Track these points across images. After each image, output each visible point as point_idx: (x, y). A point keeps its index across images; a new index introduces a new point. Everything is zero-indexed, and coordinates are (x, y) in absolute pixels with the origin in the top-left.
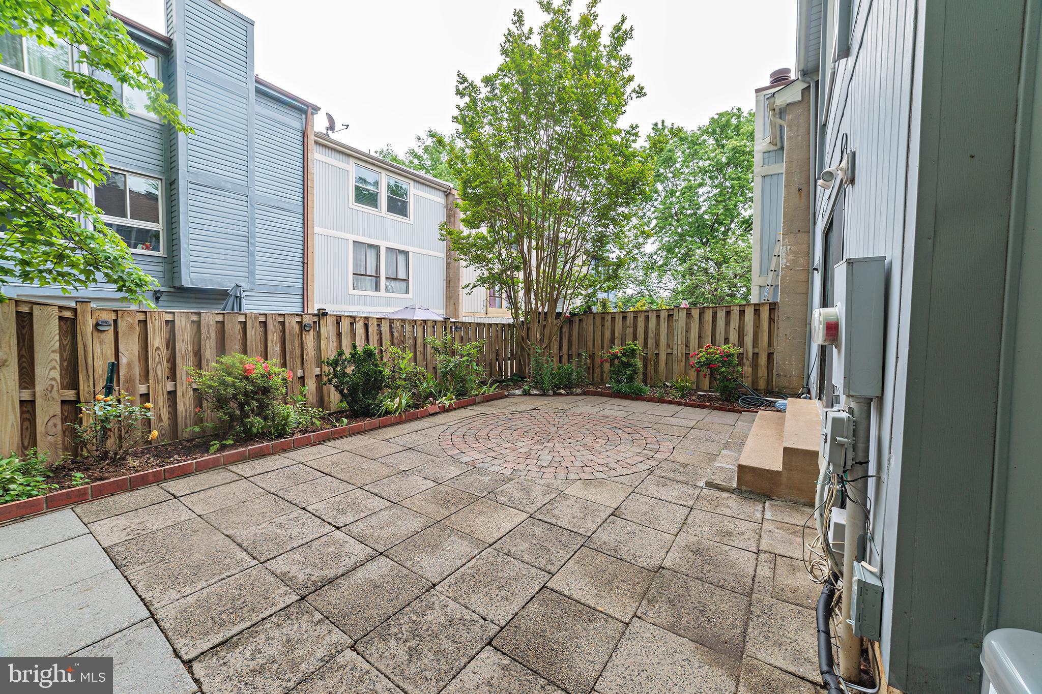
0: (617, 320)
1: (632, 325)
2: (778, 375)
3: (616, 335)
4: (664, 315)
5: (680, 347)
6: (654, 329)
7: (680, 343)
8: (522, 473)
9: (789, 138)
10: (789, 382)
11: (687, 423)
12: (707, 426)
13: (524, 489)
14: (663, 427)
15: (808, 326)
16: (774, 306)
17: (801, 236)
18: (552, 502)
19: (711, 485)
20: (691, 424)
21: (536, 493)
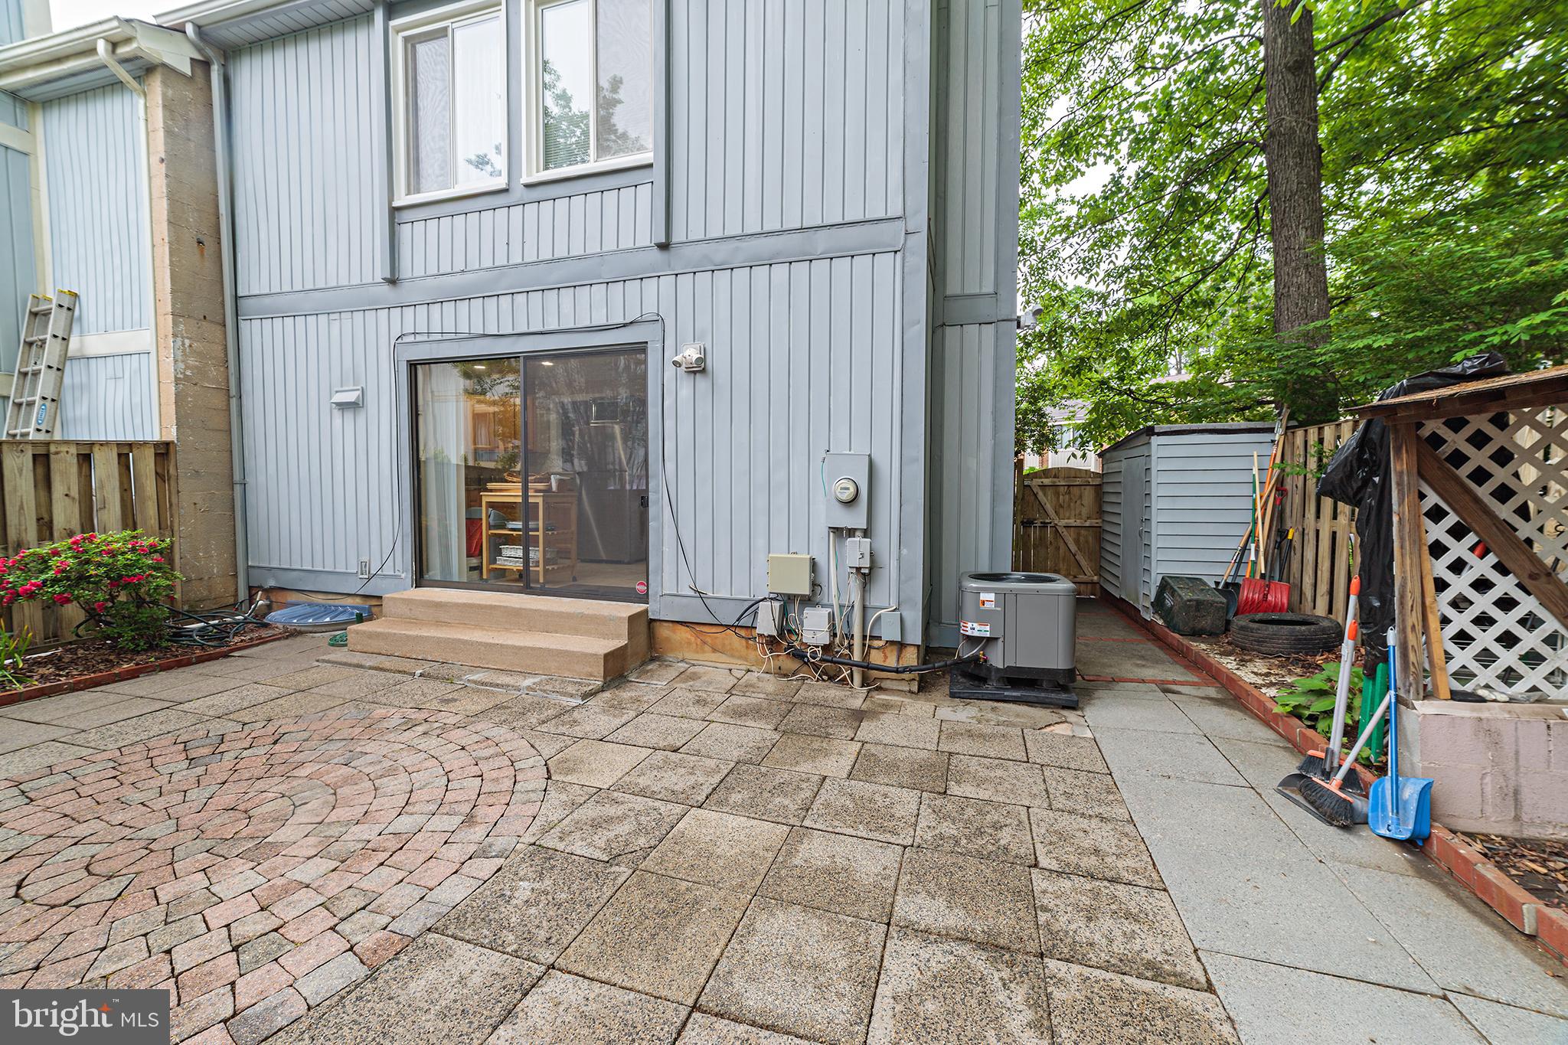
2: (186, 581)
8: (500, 843)
9: (168, 132)
10: (210, 589)
11: (259, 693)
12: (303, 680)
13: (596, 825)
14: (262, 712)
15: (238, 489)
16: (163, 451)
17: (212, 331)
18: (643, 793)
19: (586, 696)
20: (274, 692)
21: (612, 811)
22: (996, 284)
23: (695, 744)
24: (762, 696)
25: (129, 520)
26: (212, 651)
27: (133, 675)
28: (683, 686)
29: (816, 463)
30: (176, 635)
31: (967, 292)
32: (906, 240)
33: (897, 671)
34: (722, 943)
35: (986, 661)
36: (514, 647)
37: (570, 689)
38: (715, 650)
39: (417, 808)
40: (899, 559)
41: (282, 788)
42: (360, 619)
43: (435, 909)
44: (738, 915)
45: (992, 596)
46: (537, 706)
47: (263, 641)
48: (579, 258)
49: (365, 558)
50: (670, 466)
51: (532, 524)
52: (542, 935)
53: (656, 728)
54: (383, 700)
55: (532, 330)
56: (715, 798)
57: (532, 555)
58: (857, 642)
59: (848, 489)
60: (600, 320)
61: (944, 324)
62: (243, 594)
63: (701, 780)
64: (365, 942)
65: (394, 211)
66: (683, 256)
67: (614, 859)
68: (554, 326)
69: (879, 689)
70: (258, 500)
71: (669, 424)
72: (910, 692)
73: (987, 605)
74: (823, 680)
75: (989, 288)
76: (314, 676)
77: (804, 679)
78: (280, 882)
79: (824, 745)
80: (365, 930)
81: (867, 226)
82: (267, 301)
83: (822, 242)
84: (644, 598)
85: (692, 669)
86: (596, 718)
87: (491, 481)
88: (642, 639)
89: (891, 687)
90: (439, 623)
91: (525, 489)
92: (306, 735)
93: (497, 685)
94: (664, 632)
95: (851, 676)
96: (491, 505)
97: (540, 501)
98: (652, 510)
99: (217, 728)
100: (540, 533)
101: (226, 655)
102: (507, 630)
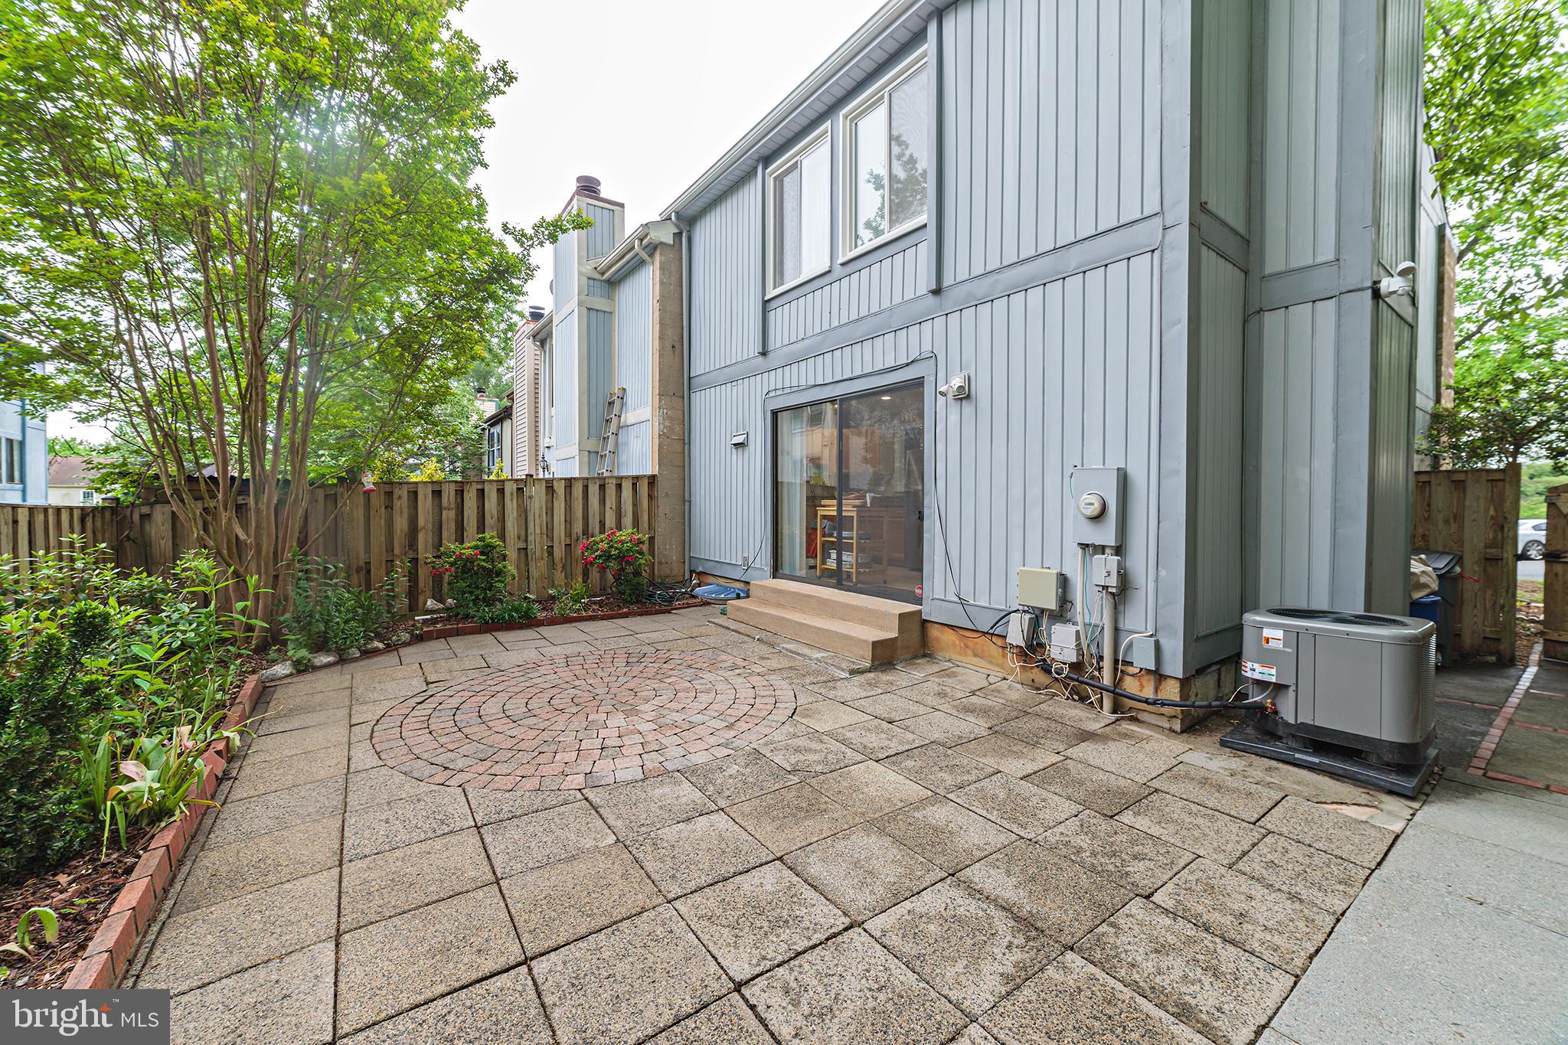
0: (420, 497)
1: (453, 506)
2: (660, 563)
3: (421, 522)
4: (510, 488)
5: (538, 539)
6: (495, 512)
7: (538, 531)
8: (737, 743)
9: (661, 283)
10: (671, 569)
11: (672, 635)
12: (695, 631)
13: (798, 750)
14: (668, 645)
15: (687, 504)
16: (652, 480)
17: (676, 401)
18: (843, 742)
19: (853, 672)
20: (678, 635)
21: (814, 745)
22: (1338, 248)
23: (907, 723)
24: (1001, 701)
25: (636, 523)
26: (663, 608)
27: (626, 616)
28: (937, 680)
29: (1067, 479)
30: (650, 596)
31: (1293, 265)
32: (1164, 236)
33: (1154, 703)
34: (821, 837)
35: (1276, 712)
36: (815, 628)
37: (844, 665)
38: (975, 655)
39: (708, 713)
40: (1157, 580)
41: (655, 686)
42: (738, 597)
43: (686, 762)
44: (846, 826)
45: (1279, 634)
46: (817, 673)
47: (689, 606)
48: (876, 314)
49: (746, 555)
50: (941, 483)
51: (845, 534)
52: (728, 793)
53: (886, 705)
54: (729, 651)
55: (845, 377)
56: (890, 759)
57: (844, 558)
58: (1107, 664)
59: (1093, 504)
60: (890, 363)
61: (1261, 310)
62: (687, 576)
63: (892, 745)
64: (649, 765)
65: (766, 303)
66: (952, 297)
67: (794, 771)
68: (858, 373)
69: (1134, 720)
70: (695, 511)
71: (940, 447)
72: (1171, 730)
73: (1272, 644)
74: (1074, 700)
75: (1327, 254)
76: (703, 630)
77: (1054, 695)
78: (632, 727)
79: (1025, 750)
80: (652, 760)
81: (1121, 231)
82: (703, 377)
83: (1074, 258)
84: (919, 601)
85: (955, 669)
86: (852, 689)
87: (823, 498)
88: (915, 636)
89: (1149, 720)
90: (779, 605)
91: (840, 506)
92: (680, 662)
93: (799, 654)
94: (935, 632)
95: (1101, 701)
96: (824, 517)
97: (854, 514)
98: (926, 523)
99: (645, 649)
100: (854, 541)
101: (669, 612)
102: (818, 615)
